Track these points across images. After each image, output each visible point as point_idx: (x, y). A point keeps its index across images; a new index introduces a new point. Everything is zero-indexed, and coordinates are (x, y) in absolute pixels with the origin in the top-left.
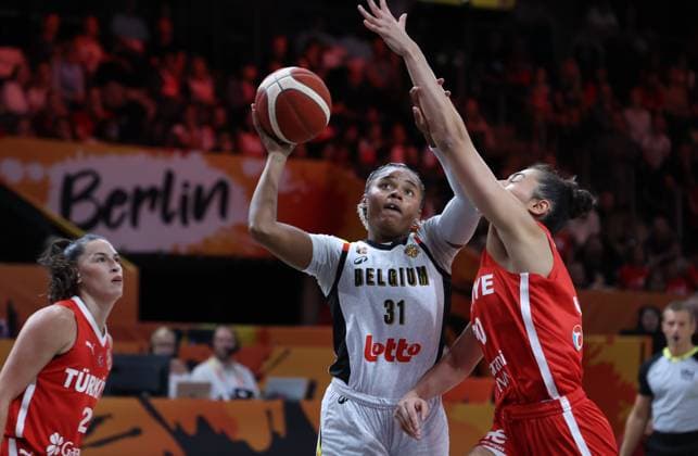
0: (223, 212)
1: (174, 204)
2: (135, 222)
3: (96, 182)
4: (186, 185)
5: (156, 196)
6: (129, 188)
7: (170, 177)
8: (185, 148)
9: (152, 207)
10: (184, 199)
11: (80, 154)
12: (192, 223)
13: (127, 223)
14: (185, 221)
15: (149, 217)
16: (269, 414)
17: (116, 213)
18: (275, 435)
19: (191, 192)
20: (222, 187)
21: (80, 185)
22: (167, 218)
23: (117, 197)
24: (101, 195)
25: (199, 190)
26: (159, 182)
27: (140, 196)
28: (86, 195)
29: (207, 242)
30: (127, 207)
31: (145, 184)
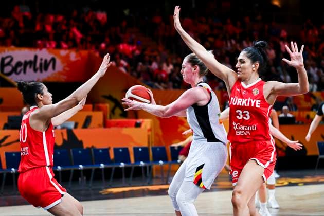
0: (54, 67)
1: (38, 65)
2: (25, 72)
3: (12, 60)
4: (41, 59)
5: (32, 63)
6: (23, 61)
7: (36, 57)
8: (41, 47)
9: (30, 67)
10: (41, 64)
11: (6, 51)
12: (44, 72)
13: (22, 72)
14: (41, 71)
15: (29, 70)
16: (62, 133)
17: (19, 69)
18: (64, 140)
19: (43, 61)
20: (53, 60)
21: (7, 61)
22: (35, 70)
23: (19, 64)
24: (14, 63)
25: (46, 61)
26: (32, 59)
27: (26, 63)
28: (9, 64)
29: (49, 78)
30: (22, 67)
31: (28, 59)
